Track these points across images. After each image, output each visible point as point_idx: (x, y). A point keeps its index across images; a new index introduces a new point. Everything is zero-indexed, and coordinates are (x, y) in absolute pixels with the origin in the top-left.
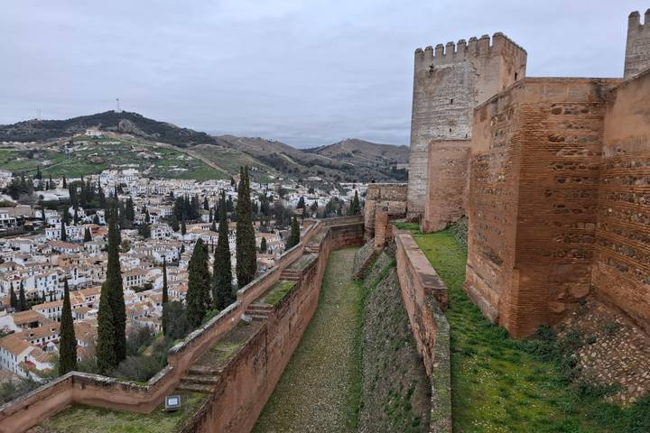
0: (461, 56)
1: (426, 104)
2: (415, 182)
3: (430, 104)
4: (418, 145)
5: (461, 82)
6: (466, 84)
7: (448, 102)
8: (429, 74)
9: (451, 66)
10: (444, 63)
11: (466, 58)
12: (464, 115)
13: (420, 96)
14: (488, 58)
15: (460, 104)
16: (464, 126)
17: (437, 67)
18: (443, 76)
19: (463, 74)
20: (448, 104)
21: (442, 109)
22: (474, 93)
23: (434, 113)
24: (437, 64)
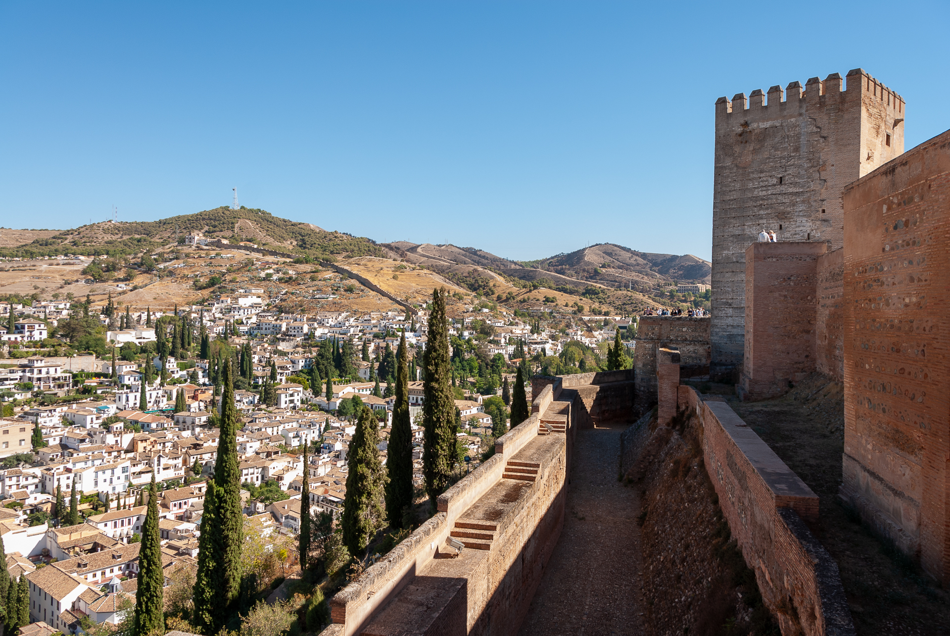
0: (793, 107)
1: (738, 186)
2: (723, 314)
3: (743, 185)
4: (726, 252)
5: (797, 149)
6: (804, 150)
7: (775, 181)
8: (740, 137)
9: (777, 123)
10: (764, 120)
11: (804, 111)
12: (803, 202)
13: (726, 172)
14: (840, 110)
15: (795, 184)
16: (804, 219)
17: (753, 126)
18: (764, 139)
19: (798, 136)
20: (774, 185)
21: (764, 193)
22: (819, 166)
23: (751, 199)
24: (755, 121)
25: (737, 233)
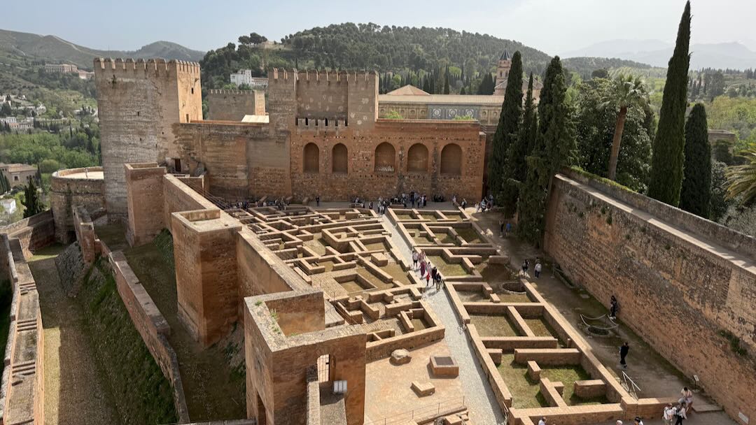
0: (141, 74)
1: (113, 113)
2: (111, 186)
3: (117, 113)
4: (110, 151)
5: (146, 98)
6: (150, 99)
7: (135, 113)
8: (112, 85)
9: (133, 81)
10: (125, 77)
11: (147, 77)
12: (152, 127)
13: (105, 104)
14: (167, 81)
15: (147, 117)
16: (153, 137)
17: (119, 79)
18: (126, 89)
19: (146, 90)
20: (135, 116)
21: (130, 119)
22: (159, 109)
23: (122, 122)
24: (119, 76)
25: (116, 140)
